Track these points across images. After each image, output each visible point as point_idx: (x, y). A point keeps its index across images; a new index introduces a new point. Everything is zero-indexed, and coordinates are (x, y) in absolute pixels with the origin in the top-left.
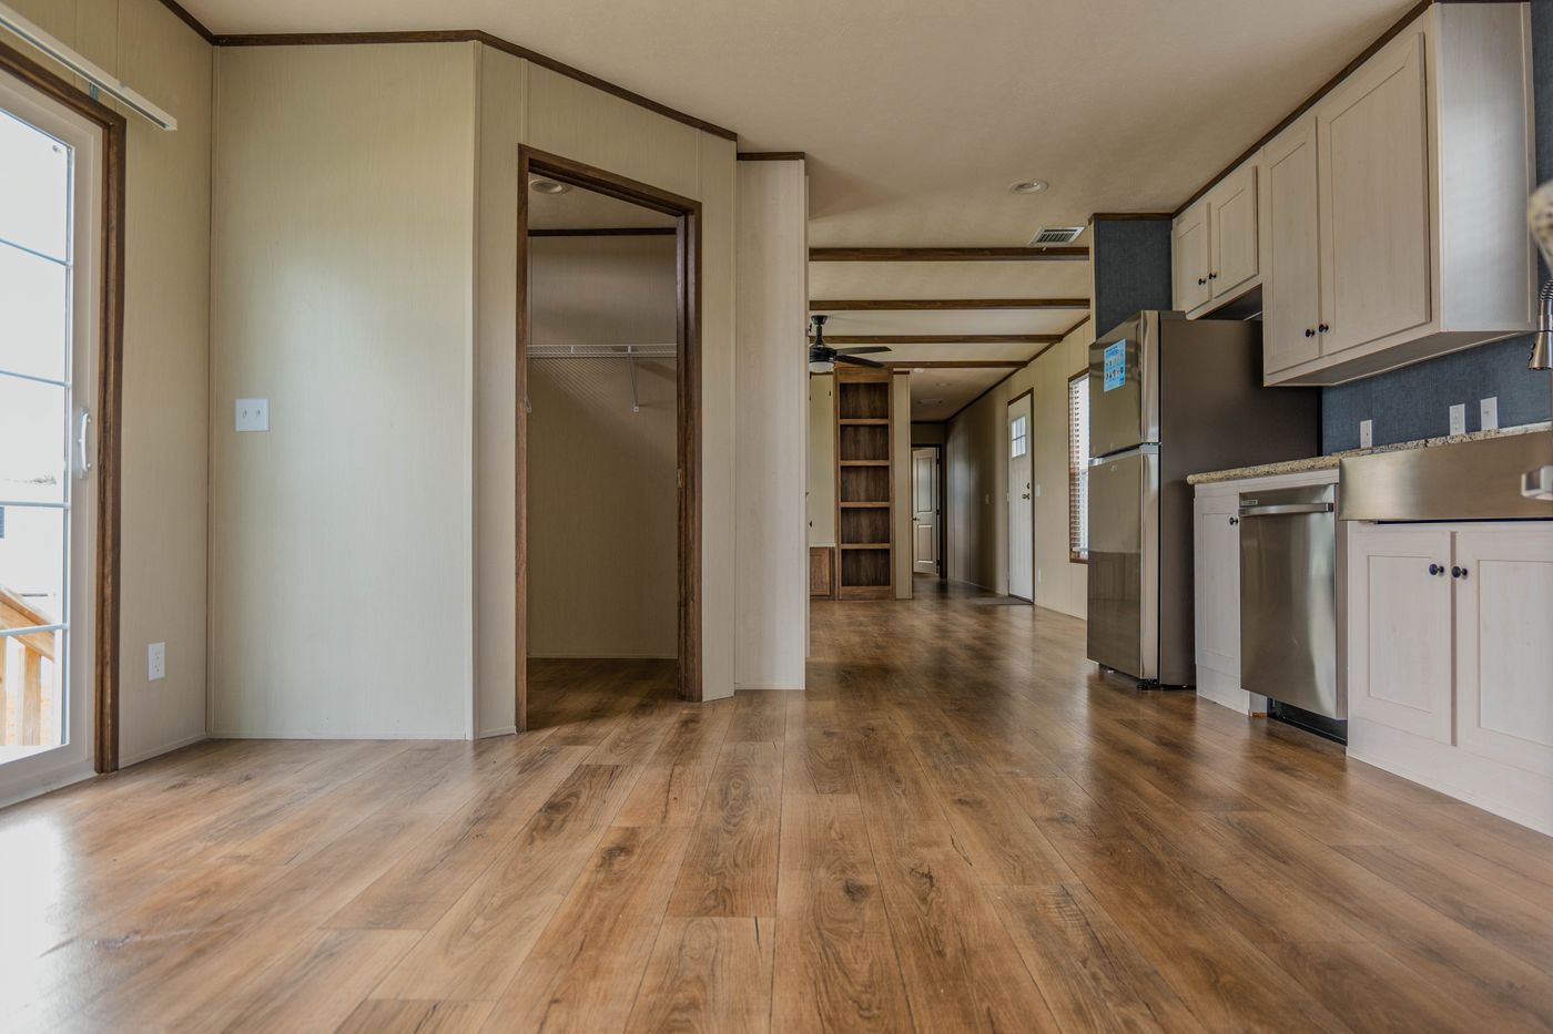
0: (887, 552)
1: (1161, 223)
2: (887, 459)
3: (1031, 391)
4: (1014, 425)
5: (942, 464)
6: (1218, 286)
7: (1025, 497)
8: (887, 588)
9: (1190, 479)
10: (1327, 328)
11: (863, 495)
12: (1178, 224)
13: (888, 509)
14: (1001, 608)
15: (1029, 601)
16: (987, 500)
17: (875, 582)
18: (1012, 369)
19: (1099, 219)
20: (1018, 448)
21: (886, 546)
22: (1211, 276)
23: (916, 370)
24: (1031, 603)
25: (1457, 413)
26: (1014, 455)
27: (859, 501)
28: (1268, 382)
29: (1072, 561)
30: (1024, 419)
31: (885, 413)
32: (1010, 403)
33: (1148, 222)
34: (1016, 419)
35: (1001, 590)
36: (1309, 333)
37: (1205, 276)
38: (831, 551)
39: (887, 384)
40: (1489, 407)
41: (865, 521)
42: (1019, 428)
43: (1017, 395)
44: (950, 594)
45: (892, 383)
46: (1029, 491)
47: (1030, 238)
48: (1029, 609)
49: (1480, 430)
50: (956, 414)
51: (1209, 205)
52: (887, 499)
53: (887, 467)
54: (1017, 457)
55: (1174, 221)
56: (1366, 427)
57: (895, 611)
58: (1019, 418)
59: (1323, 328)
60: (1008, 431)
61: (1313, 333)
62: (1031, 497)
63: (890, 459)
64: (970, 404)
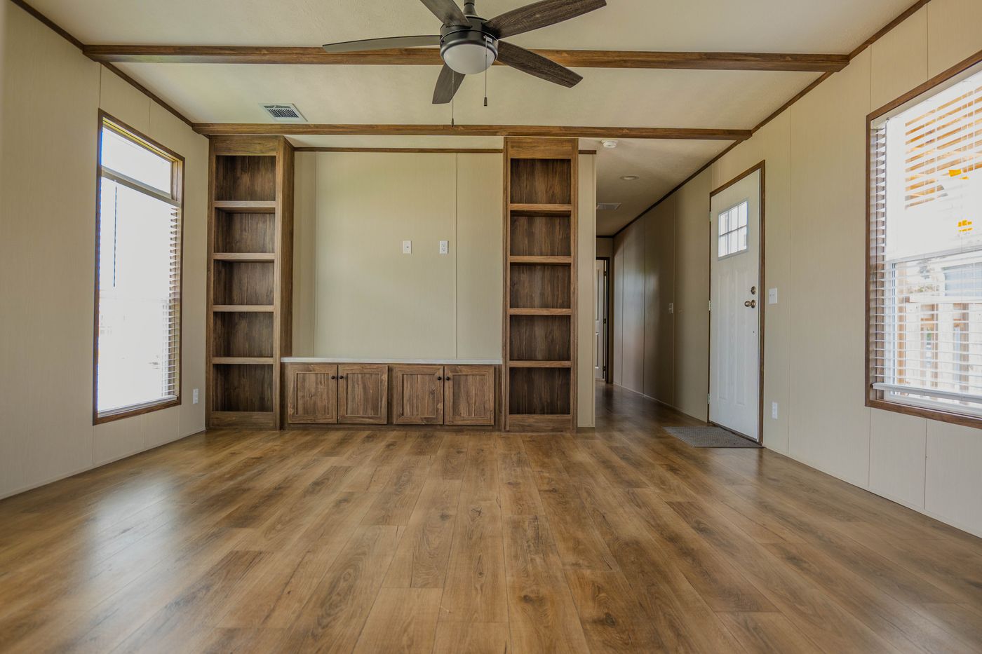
0: (567, 371)
2: (569, 255)
3: (761, 166)
4: (724, 218)
5: (609, 276)
7: (746, 304)
8: (566, 417)
11: (537, 301)
13: (568, 317)
15: (753, 441)
16: (672, 309)
17: (551, 409)
18: (730, 143)
20: (733, 244)
21: (566, 364)
24: (758, 444)
26: (724, 254)
27: (532, 307)
29: (870, 403)
30: (744, 206)
31: (567, 196)
32: (712, 194)
34: (727, 210)
38: (497, 369)
39: (569, 161)
41: (539, 331)
42: (734, 219)
43: (726, 182)
45: (576, 159)
46: (756, 297)
50: (627, 225)
52: (567, 305)
53: (568, 265)
54: (729, 256)
58: (742, 202)
62: (757, 304)
63: (572, 254)
64: (648, 211)
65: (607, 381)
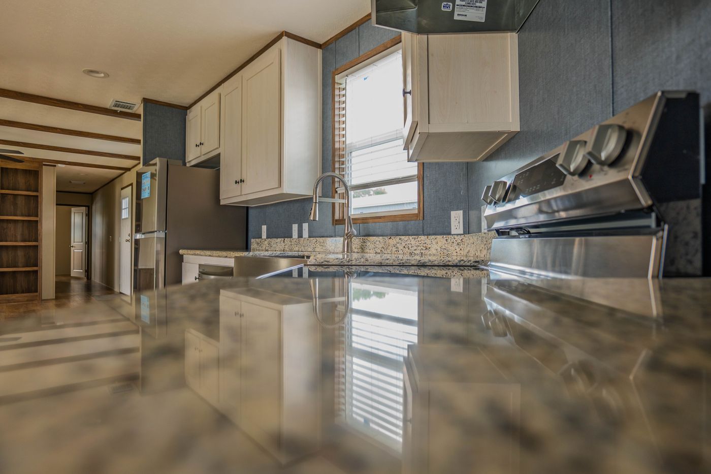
0: (36, 272)
1: (182, 110)
2: (37, 216)
3: (131, 185)
4: (124, 201)
5: (89, 216)
6: (205, 149)
7: (127, 241)
8: (35, 294)
9: (181, 252)
10: (243, 181)
11: (19, 237)
12: (190, 112)
13: (37, 246)
16: (111, 239)
17: (28, 291)
18: (124, 171)
19: (146, 101)
20: (125, 214)
21: (35, 268)
22: (201, 144)
23: (59, 165)
25: (295, 227)
26: (123, 217)
27: (16, 241)
28: (222, 203)
30: (128, 199)
31: (37, 188)
32: (122, 189)
33: (174, 109)
34: (124, 198)
35: (116, 289)
36: (236, 182)
37: (198, 144)
39: (38, 171)
40: (305, 226)
41: (20, 253)
42: (126, 203)
43: (126, 185)
45: (42, 171)
46: (130, 238)
47: (108, 104)
49: (302, 237)
50: (97, 190)
51: (201, 107)
52: (36, 240)
53: (37, 221)
54: (125, 219)
55: (188, 111)
56: (264, 228)
58: (126, 197)
59: (242, 181)
60: (121, 203)
61: (238, 183)
62: (130, 241)
63: (39, 216)
64: (104, 186)
65: (88, 278)
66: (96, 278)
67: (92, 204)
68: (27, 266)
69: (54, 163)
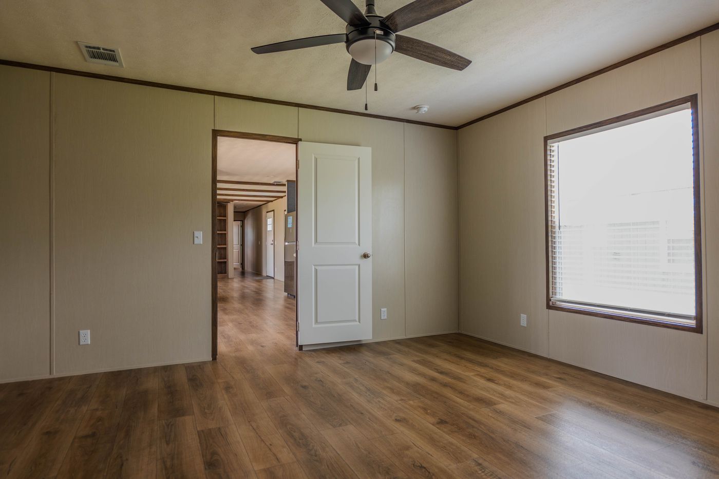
0: (225, 262)
3: (273, 211)
4: (268, 220)
5: (243, 227)
7: (272, 244)
8: (225, 275)
13: (226, 248)
14: (264, 280)
16: (259, 243)
17: (221, 273)
19: (288, 181)
20: (270, 228)
21: (225, 260)
23: (235, 201)
24: (273, 278)
27: (217, 245)
31: (226, 215)
32: (267, 212)
35: (264, 274)
39: (226, 206)
42: (270, 221)
43: (269, 211)
44: (246, 276)
45: (228, 205)
46: (273, 242)
47: (272, 182)
48: (273, 280)
50: (248, 210)
52: (225, 244)
53: (226, 234)
54: (269, 230)
57: (228, 282)
58: (270, 218)
60: (266, 221)
63: (226, 231)
64: (253, 209)
65: (242, 269)
66: (249, 267)
67: (244, 219)
68: (220, 259)
69: (232, 200)
